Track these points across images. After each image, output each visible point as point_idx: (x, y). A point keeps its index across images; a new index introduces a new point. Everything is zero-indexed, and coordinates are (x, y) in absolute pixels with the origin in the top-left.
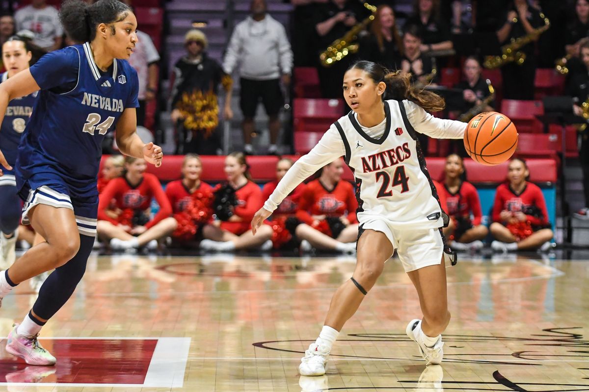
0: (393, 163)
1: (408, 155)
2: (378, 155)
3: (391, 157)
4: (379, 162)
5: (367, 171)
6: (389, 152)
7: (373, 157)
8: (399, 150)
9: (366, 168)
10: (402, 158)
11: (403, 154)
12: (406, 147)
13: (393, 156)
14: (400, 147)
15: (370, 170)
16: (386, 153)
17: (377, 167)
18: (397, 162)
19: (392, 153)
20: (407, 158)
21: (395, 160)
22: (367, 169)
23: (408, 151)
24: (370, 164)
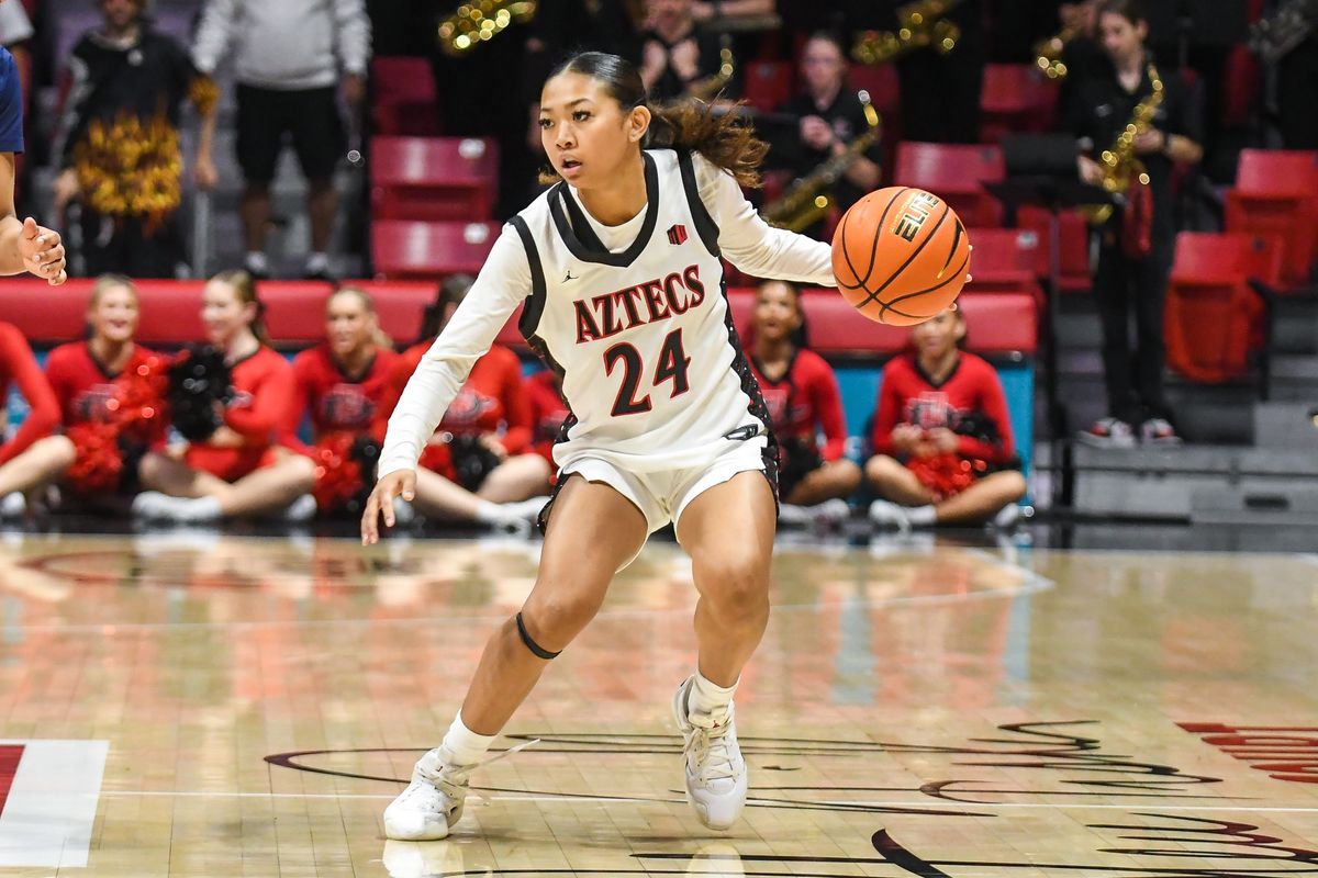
0: (655, 316)
1: (697, 297)
2: (617, 295)
3: (652, 302)
4: (620, 312)
5: (587, 337)
6: (647, 287)
7: (606, 302)
8: (675, 283)
9: (586, 329)
10: (682, 305)
11: (682, 293)
12: (693, 275)
13: (658, 299)
14: (676, 276)
15: (596, 335)
16: (641, 291)
17: (615, 326)
18: (666, 315)
19: (655, 291)
20: (695, 304)
21: (661, 309)
22: (587, 333)
23: (697, 287)
24: (598, 317)
